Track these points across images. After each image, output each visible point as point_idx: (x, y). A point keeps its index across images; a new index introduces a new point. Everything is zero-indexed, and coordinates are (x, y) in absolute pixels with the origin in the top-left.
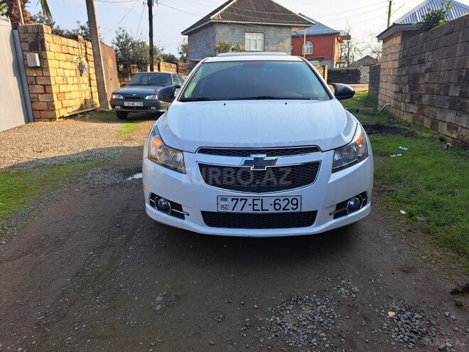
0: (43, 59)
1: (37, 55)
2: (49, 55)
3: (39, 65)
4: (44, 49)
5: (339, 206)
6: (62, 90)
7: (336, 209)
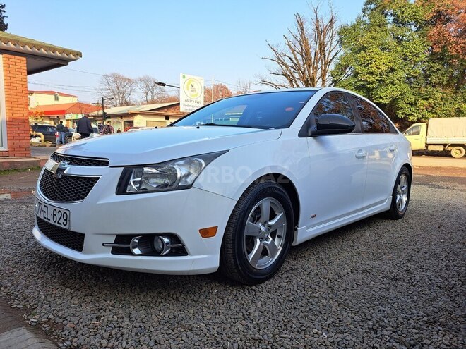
7: (116, 242)
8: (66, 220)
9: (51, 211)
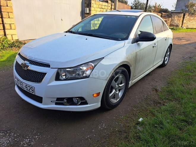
0: (90, 10)
1: (88, 9)
2: (92, 9)
3: (88, 12)
4: (91, 6)
5: (58, 99)
6: (95, 23)
7: (56, 101)
8: (33, 90)
9: (24, 85)
